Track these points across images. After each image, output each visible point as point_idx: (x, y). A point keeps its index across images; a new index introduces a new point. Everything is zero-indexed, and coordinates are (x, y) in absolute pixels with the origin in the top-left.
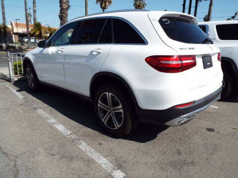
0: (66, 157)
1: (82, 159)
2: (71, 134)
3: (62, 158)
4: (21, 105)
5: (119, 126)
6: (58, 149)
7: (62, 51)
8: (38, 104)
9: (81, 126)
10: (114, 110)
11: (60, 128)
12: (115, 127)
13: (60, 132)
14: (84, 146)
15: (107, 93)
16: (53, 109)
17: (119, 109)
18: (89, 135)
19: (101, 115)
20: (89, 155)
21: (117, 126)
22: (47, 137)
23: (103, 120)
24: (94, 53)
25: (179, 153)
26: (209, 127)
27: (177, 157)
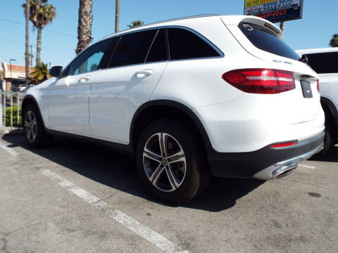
0: (94, 233)
1: (121, 235)
2: (99, 201)
3: (87, 234)
4: (15, 163)
5: (178, 185)
6: (78, 221)
7: (87, 80)
8: (42, 162)
9: (114, 190)
10: (169, 160)
11: (81, 193)
12: (171, 188)
13: (79, 198)
14: (121, 217)
15: (159, 134)
16: (67, 169)
17: (179, 157)
18: (128, 203)
19: (147, 170)
20: (133, 229)
21: (176, 185)
22: (60, 206)
23: (151, 179)
24: (139, 76)
25: (277, 225)
26: (311, 191)
27: (275, 231)
